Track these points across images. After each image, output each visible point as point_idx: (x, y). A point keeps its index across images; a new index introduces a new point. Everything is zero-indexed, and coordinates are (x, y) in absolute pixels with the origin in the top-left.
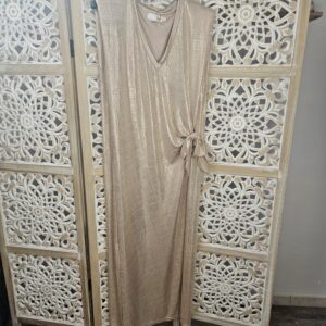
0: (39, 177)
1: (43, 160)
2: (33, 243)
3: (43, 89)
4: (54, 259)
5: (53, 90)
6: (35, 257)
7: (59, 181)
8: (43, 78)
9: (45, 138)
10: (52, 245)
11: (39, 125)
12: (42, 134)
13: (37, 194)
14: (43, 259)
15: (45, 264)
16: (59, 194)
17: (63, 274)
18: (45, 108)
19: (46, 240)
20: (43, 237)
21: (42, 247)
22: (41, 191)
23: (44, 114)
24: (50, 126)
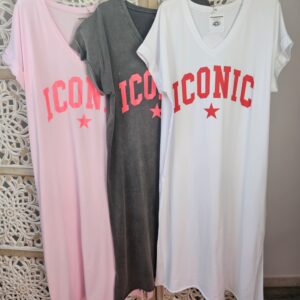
0: (9, 179)
1: (12, 163)
2: (7, 243)
3: (8, 93)
4: (28, 258)
5: (17, 93)
6: (10, 257)
7: (29, 182)
8: (7, 82)
9: (13, 140)
10: (26, 245)
11: (6, 128)
12: (9, 137)
13: (8, 196)
14: (18, 259)
15: (20, 264)
16: (30, 195)
17: (38, 273)
18: (11, 111)
19: (20, 240)
20: (16, 238)
21: (16, 248)
22: (12, 192)
23: (10, 117)
24: (17, 129)
